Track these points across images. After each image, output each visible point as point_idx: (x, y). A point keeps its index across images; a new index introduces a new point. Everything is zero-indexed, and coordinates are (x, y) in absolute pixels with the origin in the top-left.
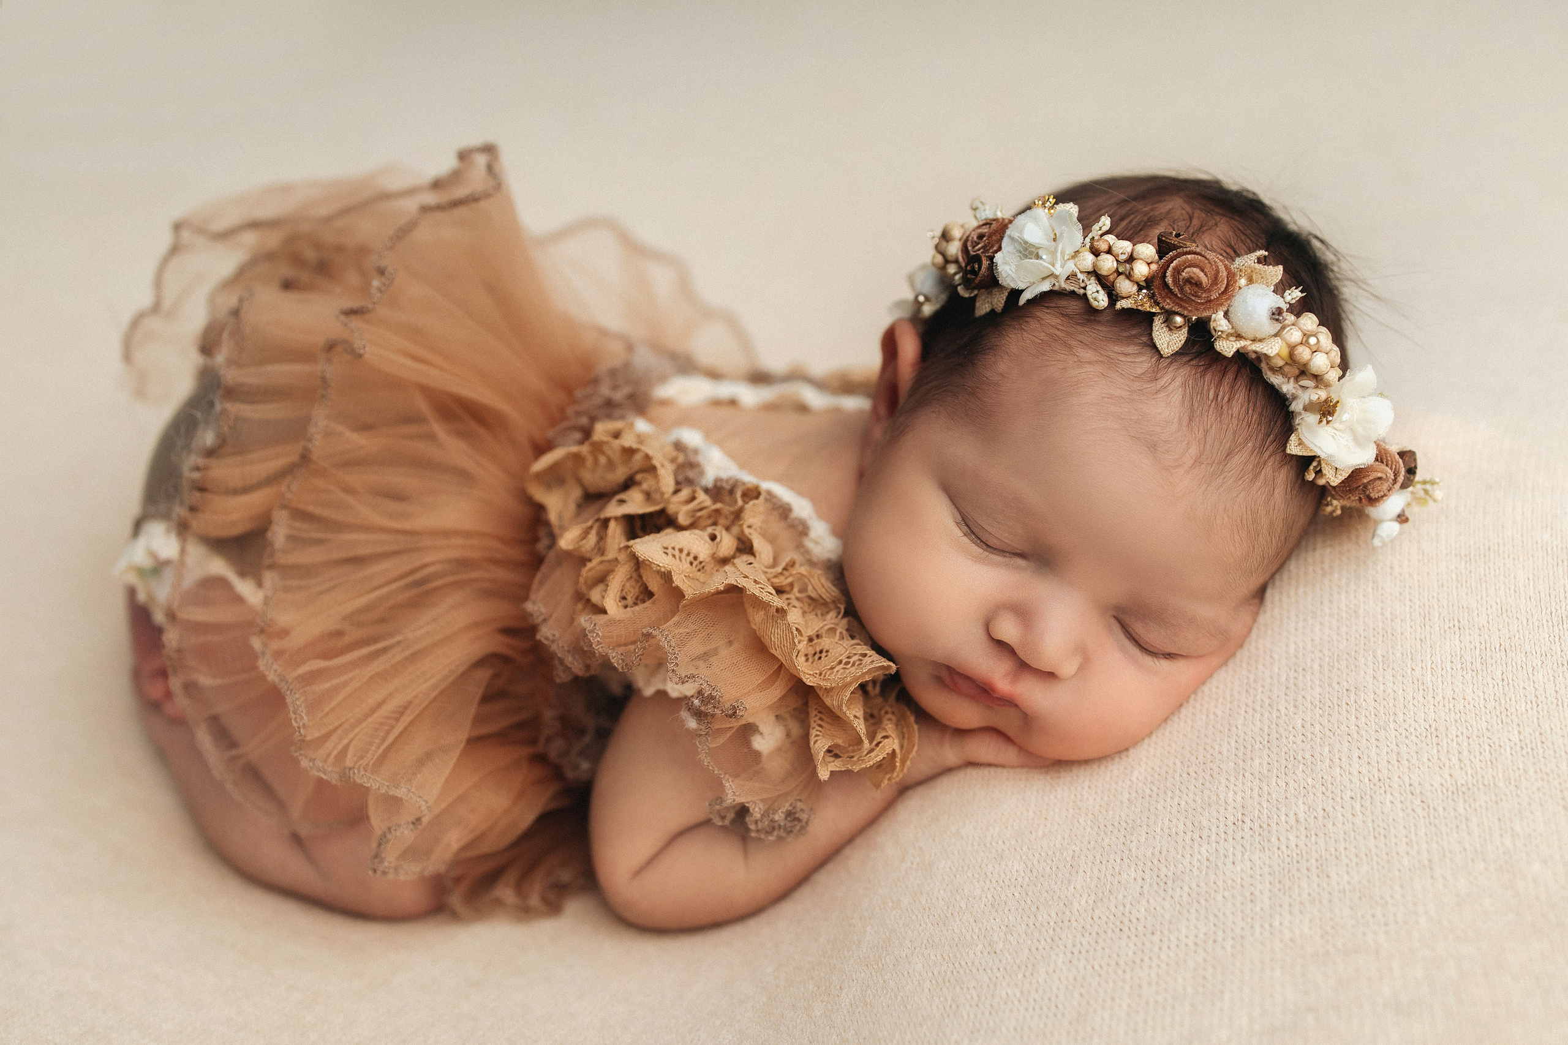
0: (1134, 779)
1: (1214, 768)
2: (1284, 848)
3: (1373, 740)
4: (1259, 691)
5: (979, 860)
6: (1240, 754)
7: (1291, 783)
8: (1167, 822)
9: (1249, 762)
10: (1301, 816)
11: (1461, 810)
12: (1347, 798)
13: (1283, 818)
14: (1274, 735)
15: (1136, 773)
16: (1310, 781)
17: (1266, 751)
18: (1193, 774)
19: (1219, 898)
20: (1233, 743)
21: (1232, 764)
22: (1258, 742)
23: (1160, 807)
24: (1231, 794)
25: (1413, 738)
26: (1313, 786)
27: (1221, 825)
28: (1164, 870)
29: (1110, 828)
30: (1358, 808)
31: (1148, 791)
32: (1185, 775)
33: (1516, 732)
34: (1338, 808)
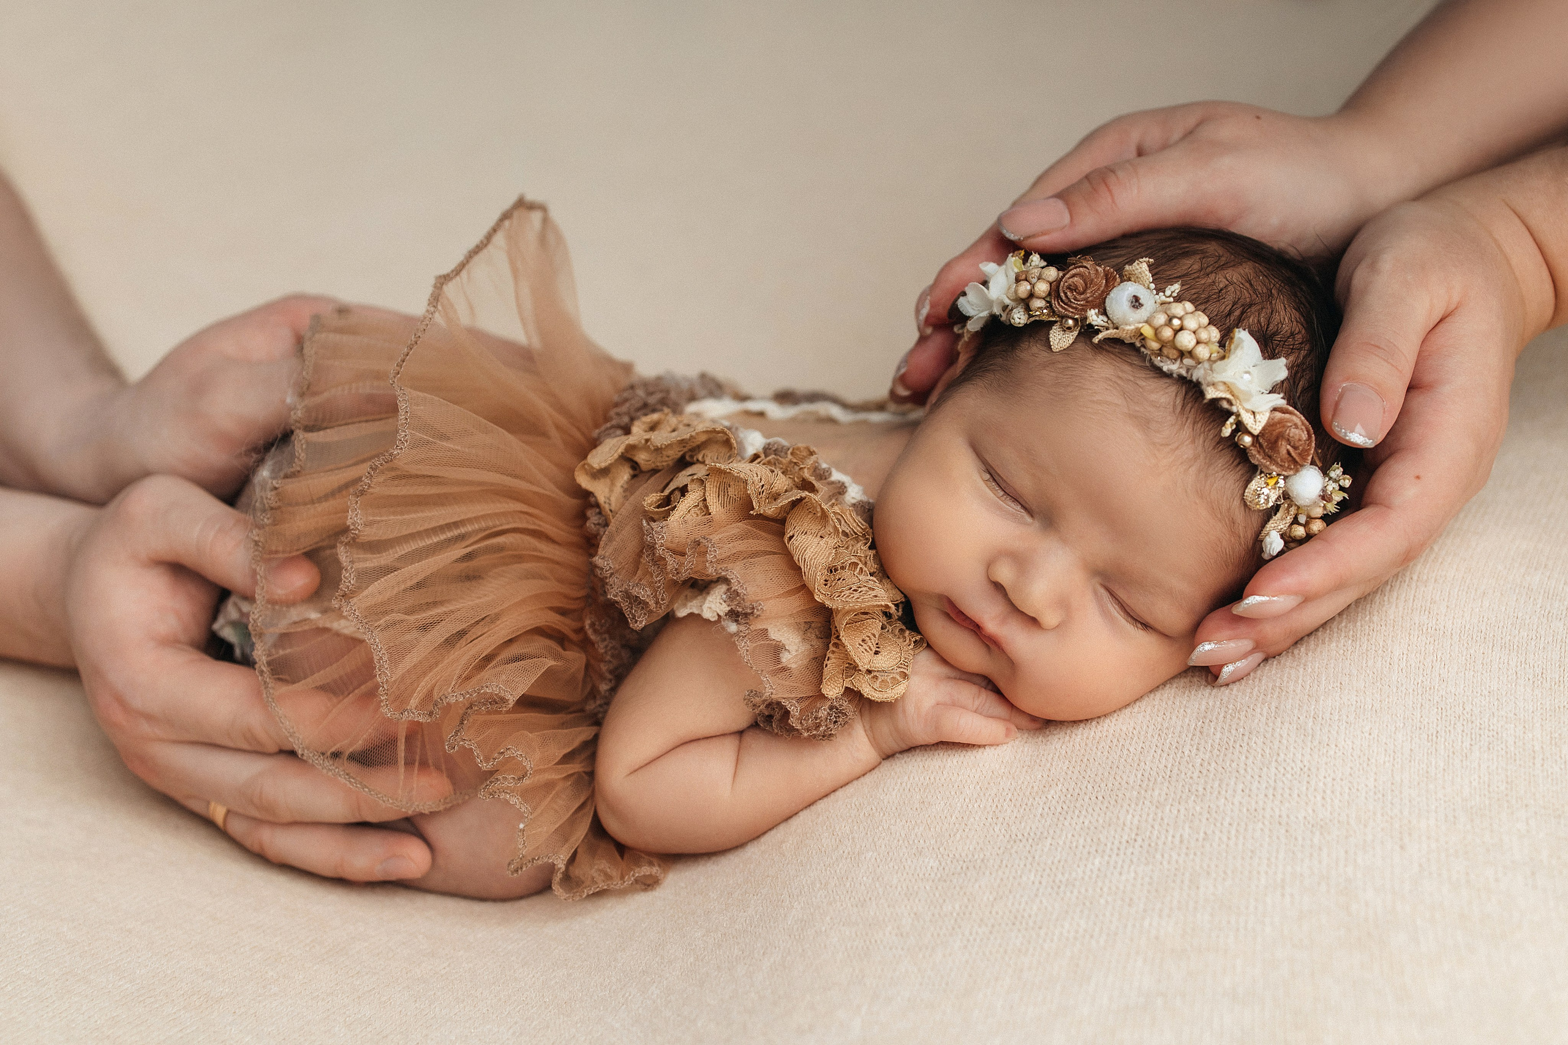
0: (1050, 797)
1: (1120, 795)
2: (1165, 863)
3: (1256, 777)
4: (1170, 736)
5: (901, 855)
6: (1144, 785)
7: (1183, 811)
8: (1070, 836)
9: (1149, 792)
10: (1186, 836)
11: (1316, 841)
12: (1226, 824)
13: (1170, 838)
14: (1175, 771)
15: (1052, 792)
16: (1198, 808)
17: (1166, 784)
18: (1100, 798)
19: (1102, 901)
20: (1139, 776)
21: (1135, 793)
22: (1161, 777)
23: (1066, 823)
24: (1129, 817)
25: (1289, 776)
26: (1200, 814)
27: (1116, 842)
28: (1060, 876)
29: (1020, 837)
30: (1233, 832)
31: (1059, 809)
32: (1093, 798)
33: (1372, 780)
34: (1217, 832)
